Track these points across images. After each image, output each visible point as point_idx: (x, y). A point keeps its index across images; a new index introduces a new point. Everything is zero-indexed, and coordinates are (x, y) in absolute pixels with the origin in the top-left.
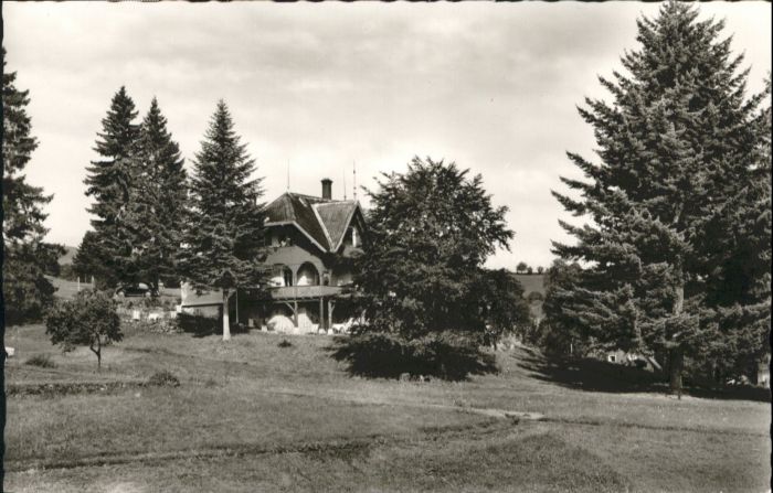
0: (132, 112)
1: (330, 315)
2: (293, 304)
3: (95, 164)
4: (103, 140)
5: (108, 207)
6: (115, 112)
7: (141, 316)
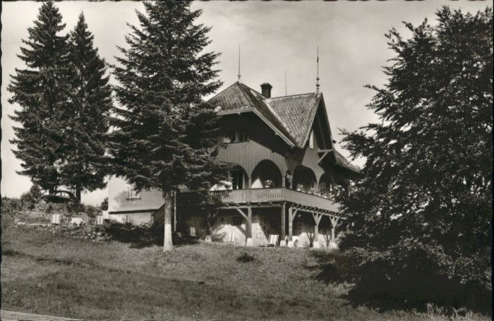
0: (59, 24)
1: (291, 224)
2: (245, 211)
3: (20, 71)
4: (30, 48)
5: (32, 114)
6: (42, 23)
7: (62, 221)
